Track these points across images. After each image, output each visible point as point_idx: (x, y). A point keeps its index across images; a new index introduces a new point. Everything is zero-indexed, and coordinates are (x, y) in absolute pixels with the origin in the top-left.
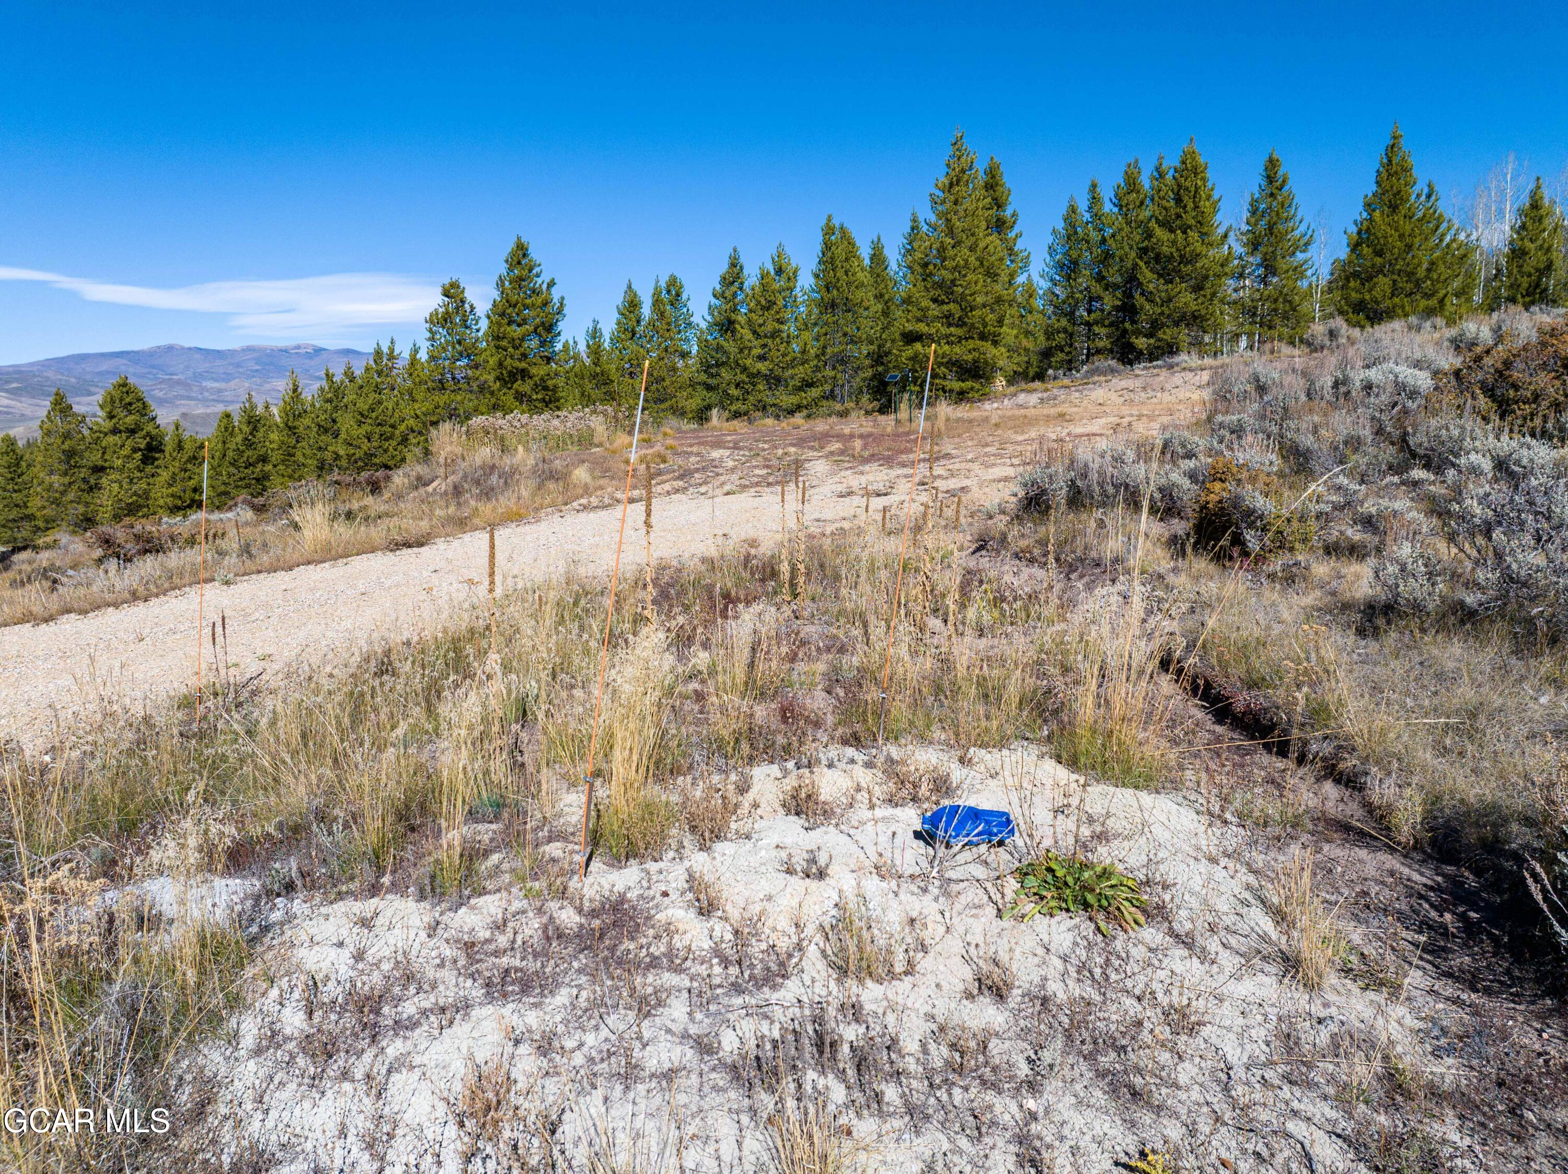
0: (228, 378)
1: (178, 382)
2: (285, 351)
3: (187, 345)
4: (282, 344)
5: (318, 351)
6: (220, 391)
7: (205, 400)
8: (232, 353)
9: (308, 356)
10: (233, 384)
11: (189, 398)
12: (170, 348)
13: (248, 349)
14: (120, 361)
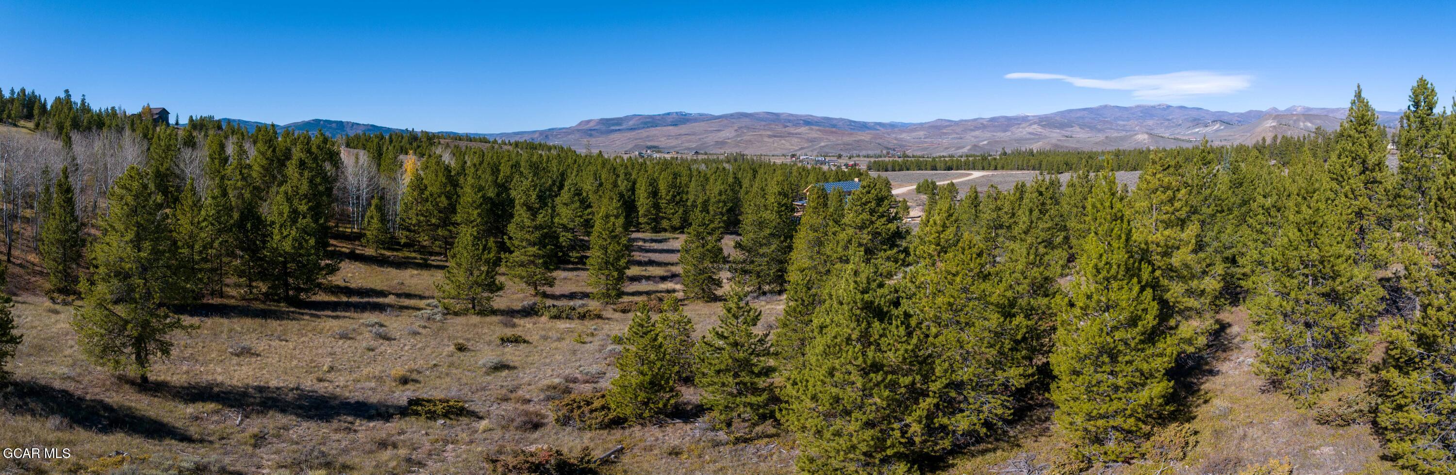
0: (1129, 119)
1: (1107, 122)
2: (1154, 107)
3: (1113, 104)
4: (1152, 104)
5: (1169, 107)
6: (1124, 126)
7: (1118, 130)
8: (1131, 108)
9: (1164, 109)
10: (1130, 123)
11: (1111, 129)
12: (1106, 106)
13: (1138, 107)
14: (1085, 112)
